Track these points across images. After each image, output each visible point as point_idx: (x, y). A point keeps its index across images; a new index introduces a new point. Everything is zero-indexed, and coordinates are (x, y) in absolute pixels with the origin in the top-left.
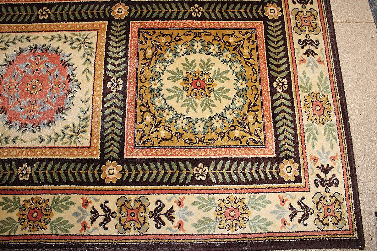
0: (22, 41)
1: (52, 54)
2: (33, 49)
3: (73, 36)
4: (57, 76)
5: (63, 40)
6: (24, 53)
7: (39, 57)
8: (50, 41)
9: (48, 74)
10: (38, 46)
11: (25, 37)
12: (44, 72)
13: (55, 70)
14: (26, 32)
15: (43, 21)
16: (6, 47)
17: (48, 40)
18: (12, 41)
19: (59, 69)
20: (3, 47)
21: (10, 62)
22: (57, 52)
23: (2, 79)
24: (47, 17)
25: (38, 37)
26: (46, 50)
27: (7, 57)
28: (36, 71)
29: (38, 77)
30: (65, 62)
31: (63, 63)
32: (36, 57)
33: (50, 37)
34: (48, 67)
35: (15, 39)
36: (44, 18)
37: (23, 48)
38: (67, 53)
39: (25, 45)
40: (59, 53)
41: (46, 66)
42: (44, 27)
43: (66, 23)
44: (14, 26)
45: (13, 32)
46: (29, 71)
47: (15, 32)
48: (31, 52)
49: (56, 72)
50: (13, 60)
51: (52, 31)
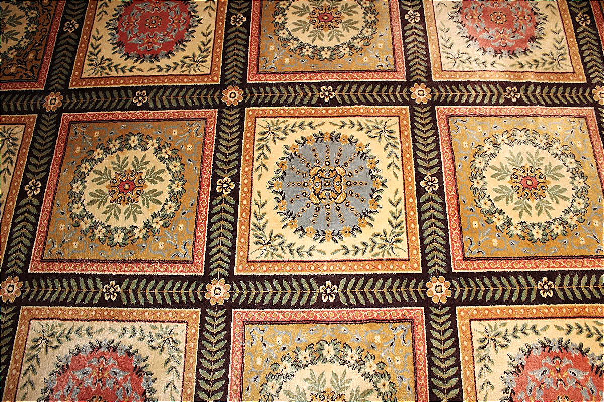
0: (526, 334)
1: (575, 355)
2: (545, 347)
3: (597, 326)
4: (593, 391)
5: (585, 333)
6: (535, 353)
7: (558, 359)
8: (568, 333)
9: (579, 387)
10: (552, 342)
11: (529, 327)
12: (571, 383)
13: (586, 380)
14: (528, 318)
15: (548, 301)
16: (506, 342)
17: (564, 332)
18: (512, 332)
19: (593, 380)
20: (502, 343)
21: (518, 367)
22: (582, 352)
23: (514, 395)
24: (552, 294)
25: (548, 326)
26: (566, 348)
27: (511, 359)
28: (559, 382)
29: (566, 393)
30: (598, 368)
31: (595, 369)
32: (554, 359)
33: (566, 327)
34: (575, 375)
35: (515, 329)
36: (548, 296)
37: (530, 343)
38: (598, 354)
39: (532, 339)
40: (586, 353)
41: (572, 375)
42: (552, 310)
43: (582, 305)
44: (509, 309)
45: (509, 318)
46: (549, 382)
47: (512, 318)
48: (544, 351)
49: (590, 384)
50: (522, 364)
51: (566, 317)
